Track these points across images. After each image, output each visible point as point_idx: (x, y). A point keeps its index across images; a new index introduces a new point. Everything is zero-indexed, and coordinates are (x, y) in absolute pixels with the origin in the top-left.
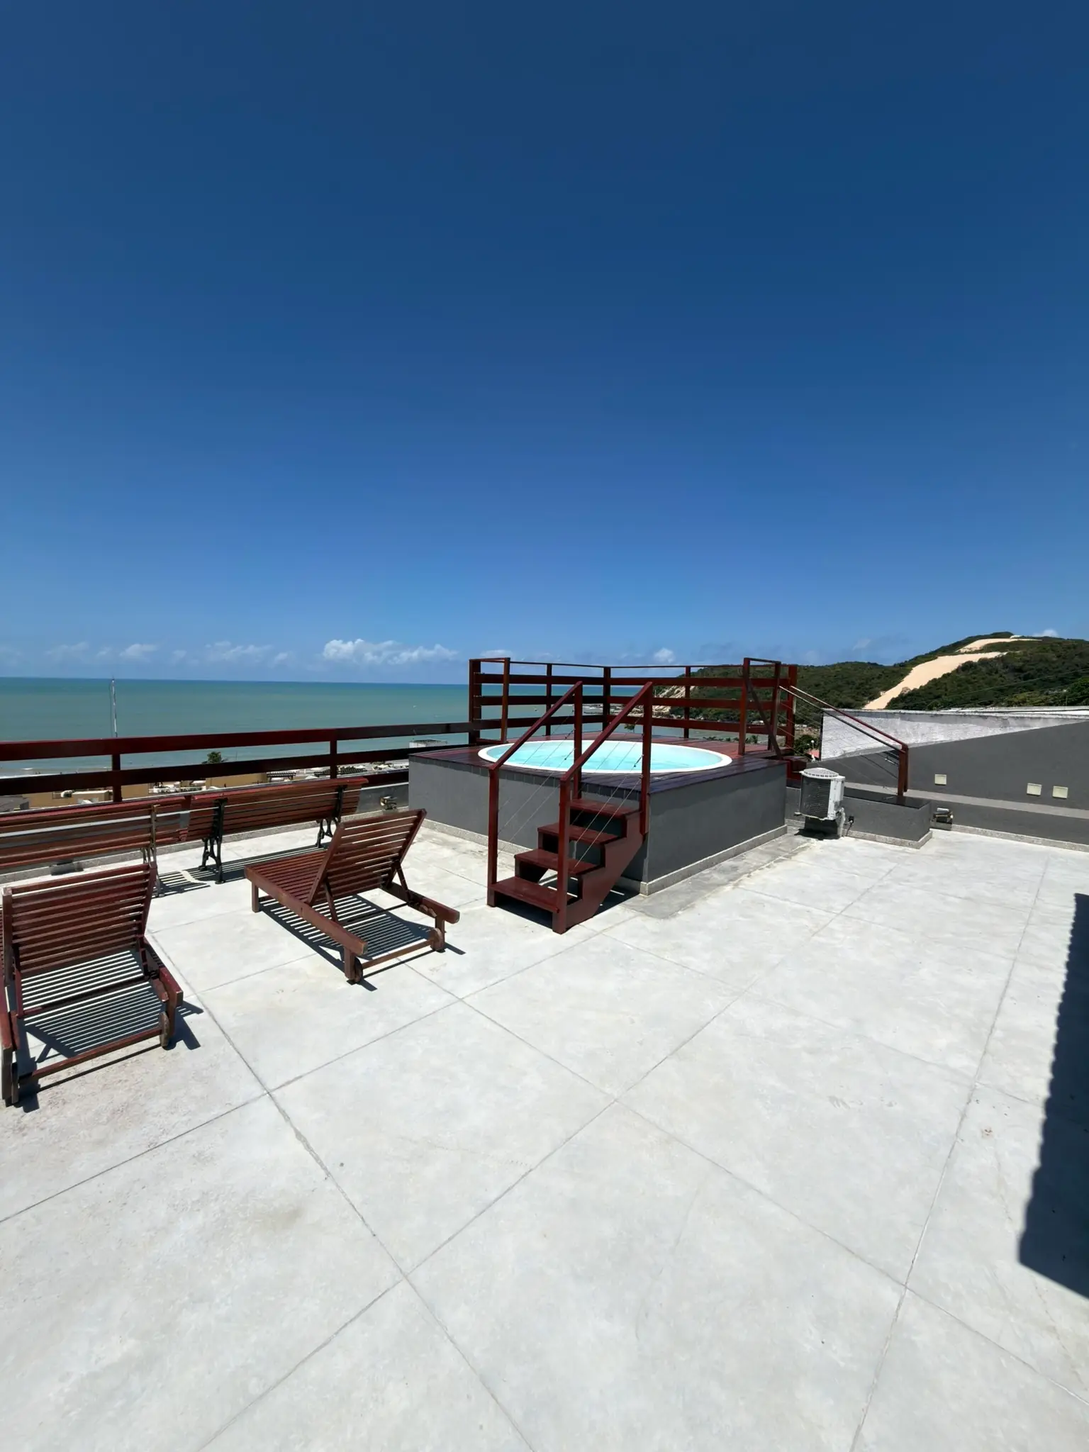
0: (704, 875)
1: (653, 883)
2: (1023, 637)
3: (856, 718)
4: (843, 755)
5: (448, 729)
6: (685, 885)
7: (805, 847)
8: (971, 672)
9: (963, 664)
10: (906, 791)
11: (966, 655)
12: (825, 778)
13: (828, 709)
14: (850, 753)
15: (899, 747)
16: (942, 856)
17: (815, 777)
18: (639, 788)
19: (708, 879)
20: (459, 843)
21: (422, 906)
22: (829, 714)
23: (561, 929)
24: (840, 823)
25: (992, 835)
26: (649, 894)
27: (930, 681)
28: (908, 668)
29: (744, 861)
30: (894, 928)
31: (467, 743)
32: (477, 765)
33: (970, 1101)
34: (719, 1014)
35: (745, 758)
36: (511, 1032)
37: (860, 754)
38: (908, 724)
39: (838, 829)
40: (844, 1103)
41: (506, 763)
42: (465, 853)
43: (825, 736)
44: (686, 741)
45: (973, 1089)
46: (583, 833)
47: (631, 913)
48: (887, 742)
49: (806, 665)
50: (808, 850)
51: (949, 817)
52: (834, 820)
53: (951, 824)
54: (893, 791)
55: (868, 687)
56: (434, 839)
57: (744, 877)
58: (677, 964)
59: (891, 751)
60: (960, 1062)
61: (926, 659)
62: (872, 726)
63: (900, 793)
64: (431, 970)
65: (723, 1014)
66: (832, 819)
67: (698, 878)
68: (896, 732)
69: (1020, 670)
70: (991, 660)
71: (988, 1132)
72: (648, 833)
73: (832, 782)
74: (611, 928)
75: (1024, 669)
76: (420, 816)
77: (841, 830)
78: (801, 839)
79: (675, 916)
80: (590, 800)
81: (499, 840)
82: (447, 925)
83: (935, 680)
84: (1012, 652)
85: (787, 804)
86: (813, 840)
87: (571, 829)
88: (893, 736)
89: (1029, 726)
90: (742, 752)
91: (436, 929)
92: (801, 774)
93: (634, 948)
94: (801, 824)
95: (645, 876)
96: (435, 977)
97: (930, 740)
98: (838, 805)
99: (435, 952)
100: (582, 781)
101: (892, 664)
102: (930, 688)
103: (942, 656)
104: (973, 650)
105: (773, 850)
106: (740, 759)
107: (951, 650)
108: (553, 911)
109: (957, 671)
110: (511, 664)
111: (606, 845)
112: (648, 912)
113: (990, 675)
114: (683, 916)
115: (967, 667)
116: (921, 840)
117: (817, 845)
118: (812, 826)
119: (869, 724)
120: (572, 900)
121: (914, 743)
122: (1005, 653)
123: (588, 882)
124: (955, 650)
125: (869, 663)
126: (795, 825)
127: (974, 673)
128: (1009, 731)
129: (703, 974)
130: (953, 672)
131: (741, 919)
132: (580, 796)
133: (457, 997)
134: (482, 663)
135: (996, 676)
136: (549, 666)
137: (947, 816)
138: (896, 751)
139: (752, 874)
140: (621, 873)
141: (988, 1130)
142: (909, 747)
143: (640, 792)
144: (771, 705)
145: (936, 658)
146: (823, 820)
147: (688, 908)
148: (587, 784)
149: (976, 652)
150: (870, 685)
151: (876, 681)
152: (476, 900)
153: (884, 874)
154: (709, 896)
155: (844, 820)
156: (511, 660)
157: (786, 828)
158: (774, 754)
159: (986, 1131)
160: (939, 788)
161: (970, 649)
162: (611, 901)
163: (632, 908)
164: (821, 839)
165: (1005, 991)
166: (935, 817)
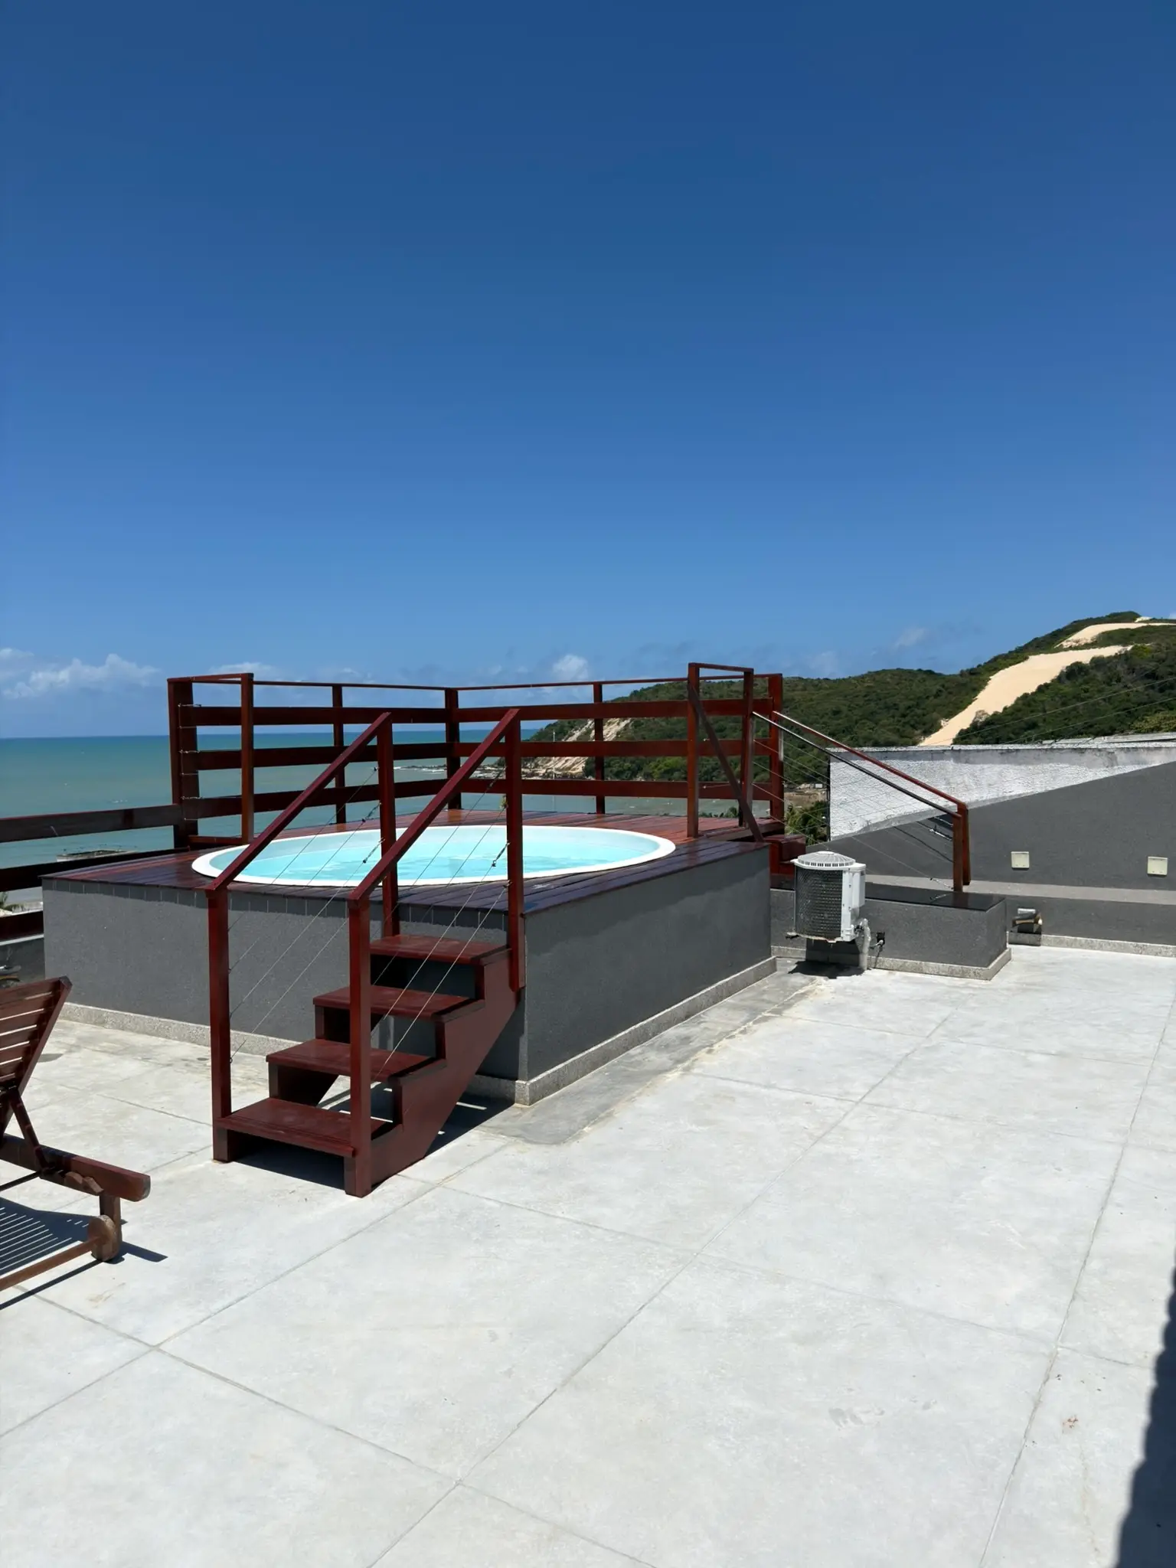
0: (633, 1056)
1: (539, 1081)
2: (1154, 620)
3: (883, 762)
4: (865, 828)
5: (129, 819)
6: (596, 1079)
7: (803, 994)
8: (1080, 680)
9: (1067, 667)
10: (967, 883)
11: (1071, 652)
12: (832, 868)
13: (836, 750)
14: (877, 824)
15: (952, 807)
16: (1026, 988)
17: (817, 867)
18: (505, 906)
19: (639, 1063)
20: (156, 1047)
21: (70, 1174)
22: (840, 758)
23: (361, 1188)
24: (862, 946)
25: (1101, 948)
26: (532, 1101)
27: (1018, 699)
28: (985, 677)
29: (703, 1025)
30: (947, 1116)
31: (171, 846)
32: (189, 885)
33: (1047, 1379)
34: (651, 1300)
35: (701, 842)
36: (258, 1394)
37: (893, 825)
38: (967, 768)
39: (861, 956)
40: (854, 1418)
41: (239, 878)
42: (168, 1065)
43: (835, 796)
44: (600, 818)
45: (1053, 1358)
46: (396, 997)
47: (497, 1142)
48: (934, 802)
49: (815, 677)
50: (811, 998)
51: (1036, 922)
52: (853, 942)
53: (1040, 934)
54: (946, 885)
55: (919, 712)
56: (105, 1044)
57: (702, 1053)
58: (578, 1223)
59: (942, 817)
60: (1032, 1319)
61: (1011, 661)
62: (910, 775)
63: (957, 888)
64: (91, 1300)
65: (656, 1300)
66: (848, 939)
67: (619, 1063)
68: (948, 783)
69: (1153, 676)
70: (1110, 658)
71: (1073, 1421)
72: (524, 988)
73: (844, 875)
74: (460, 1172)
75: (1159, 673)
76: (58, 991)
77: (865, 958)
78: (800, 979)
79: (577, 1138)
80: (416, 937)
81: (232, 1031)
82: (125, 1204)
83: (1026, 696)
84: (1139, 645)
85: (773, 921)
86: (820, 979)
87: (372, 994)
88: (943, 791)
89: (1145, 763)
90: (694, 832)
91: (103, 1218)
92: (793, 864)
93: (502, 1204)
94: (800, 953)
95: (523, 1068)
96: (99, 1314)
97: (1001, 795)
98: (857, 915)
99: (103, 1264)
100: (400, 901)
101: (957, 672)
102: (1019, 710)
103: (1035, 654)
104: (1082, 643)
105: (748, 1003)
106: (690, 845)
107: (1048, 643)
108: (346, 1153)
109: (1059, 679)
110: (255, 687)
111: (445, 1017)
112: (528, 1135)
113: (1109, 684)
114: (593, 1135)
115: (1074, 672)
116: (993, 964)
117: (824, 986)
118: (819, 956)
119: (906, 773)
120: (383, 1129)
121: (977, 802)
122: (1129, 648)
123: (414, 1089)
124: (1053, 644)
125: (920, 670)
126: (792, 955)
127: (1086, 683)
128: (1118, 771)
129: (624, 1234)
130: (1053, 681)
131: (694, 1127)
132: (396, 931)
133: (146, 1344)
134: (194, 684)
135: (1117, 687)
136: (337, 689)
137: (1032, 921)
138: (949, 815)
139: (716, 1047)
140: (476, 1069)
141: (1073, 1419)
142: (969, 808)
143: (506, 913)
144: (741, 747)
145: (1026, 658)
146: (835, 942)
147: (602, 1119)
148: (408, 905)
149: (1087, 646)
150: (924, 709)
151: (932, 701)
152: (192, 1153)
153: (933, 1027)
154: (640, 1094)
155: (870, 939)
156: (255, 679)
157: (774, 962)
158: (749, 833)
159: (1069, 1420)
160: (1019, 875)
161: (1077, 642)
162: (459, 1123)
163: (500, 1131)
164: (833, 976)
165: (1108, 1193)
166: (1014, 924)
